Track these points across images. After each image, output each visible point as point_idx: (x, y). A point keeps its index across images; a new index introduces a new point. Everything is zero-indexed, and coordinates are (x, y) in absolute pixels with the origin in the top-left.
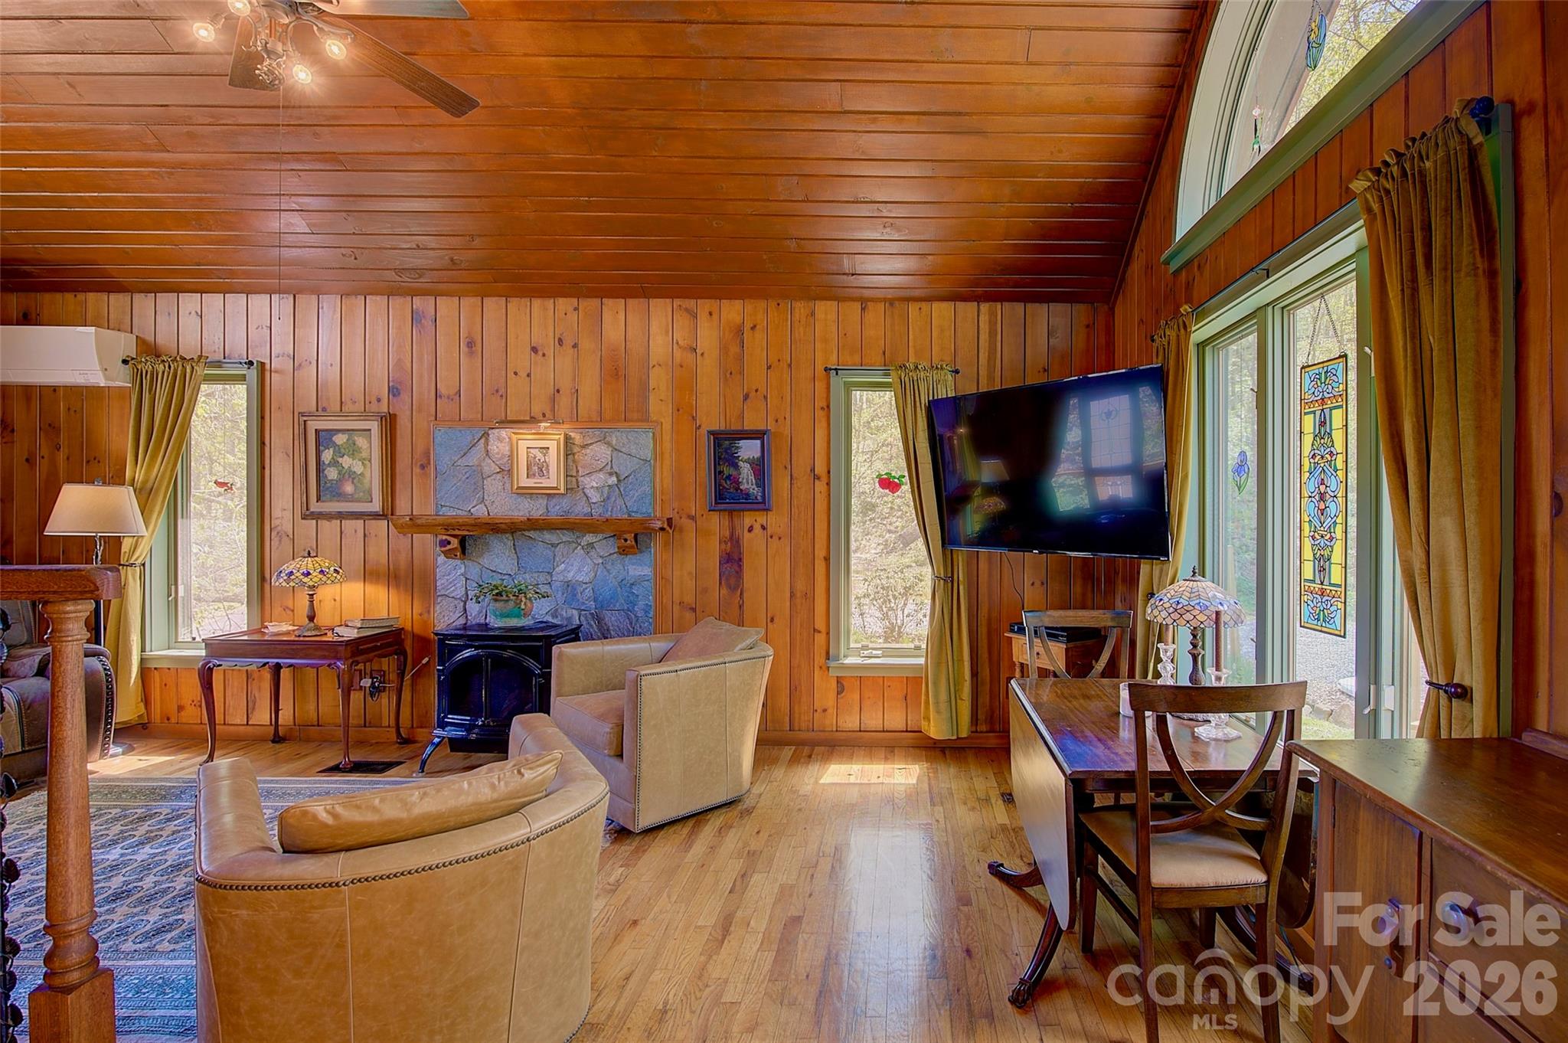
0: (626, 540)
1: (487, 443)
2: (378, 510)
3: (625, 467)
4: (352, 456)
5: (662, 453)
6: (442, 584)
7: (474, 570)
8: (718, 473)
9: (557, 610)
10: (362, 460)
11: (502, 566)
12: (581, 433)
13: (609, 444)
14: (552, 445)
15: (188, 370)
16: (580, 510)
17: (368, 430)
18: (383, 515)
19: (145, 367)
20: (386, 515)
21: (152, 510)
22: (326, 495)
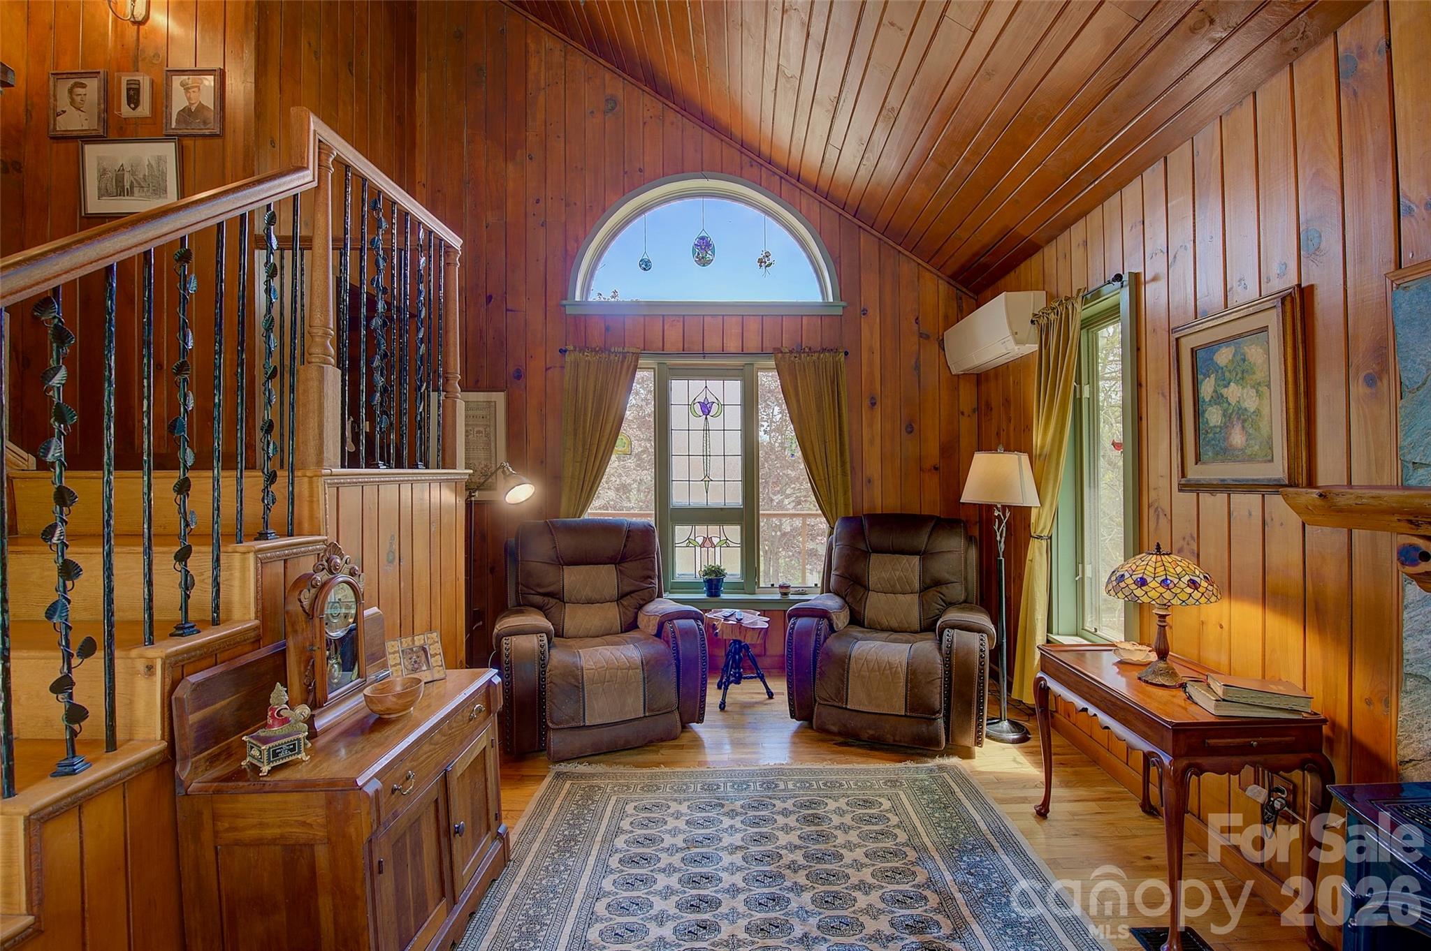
2: (1281, 476)
4: (1241, 380)
6: (1418, 650)
10: (1256, 386)
15: (1070, 308)
17: (1265, 329)
18: (1290, 486)
19: (1043, 321)
20: (1297, 486)
21: (1047, 479)
22: (1208, 453)
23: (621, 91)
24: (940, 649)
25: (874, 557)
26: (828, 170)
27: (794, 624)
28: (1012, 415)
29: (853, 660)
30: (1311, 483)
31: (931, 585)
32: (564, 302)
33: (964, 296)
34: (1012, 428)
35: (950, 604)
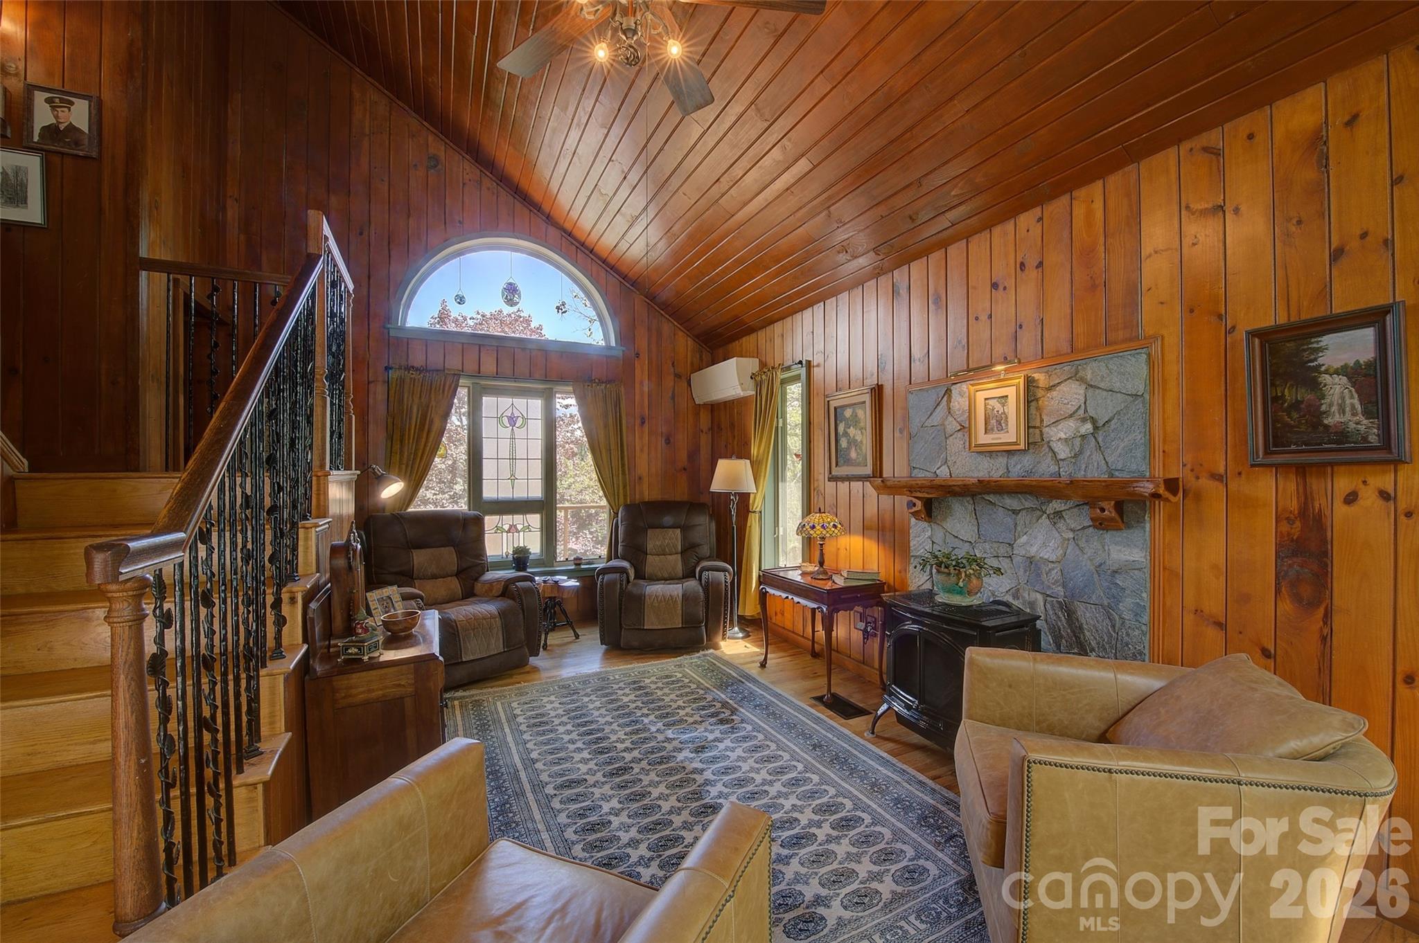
0: (1103, 510)
1: (949, 401)
2: (869, 473)
3: (1103, 408)
4: (855, 426)
5: (1165, 381)
6: (914, 545)
7: (939, 535)
8: (1273, 402)
9: (1018, 590)
10: (861, 429)
11: (963, 532)
12: (1047, 372)
13: (1082, 380)
14: (1011, 392)
15: (774, 373)
16: (1045, 469)
17: (864, 402)
18: (873, 477)
19: (758, 379)
20: (876, 477)
21: (760, 476)
22: (841, 461)
23: (443, 153)
24: (701, 584)
25: (650, 531)
26: (574, 214)
27: (603, 579)
28: (736, 434)
29: (647, 598)
30: (881, 476)
31: (689, 549)
32: (389, 326)
33: (703, 350)
34: (735, 443)
35: (700, 559)
